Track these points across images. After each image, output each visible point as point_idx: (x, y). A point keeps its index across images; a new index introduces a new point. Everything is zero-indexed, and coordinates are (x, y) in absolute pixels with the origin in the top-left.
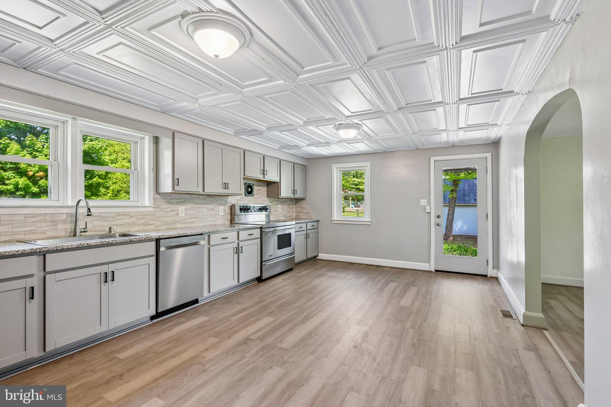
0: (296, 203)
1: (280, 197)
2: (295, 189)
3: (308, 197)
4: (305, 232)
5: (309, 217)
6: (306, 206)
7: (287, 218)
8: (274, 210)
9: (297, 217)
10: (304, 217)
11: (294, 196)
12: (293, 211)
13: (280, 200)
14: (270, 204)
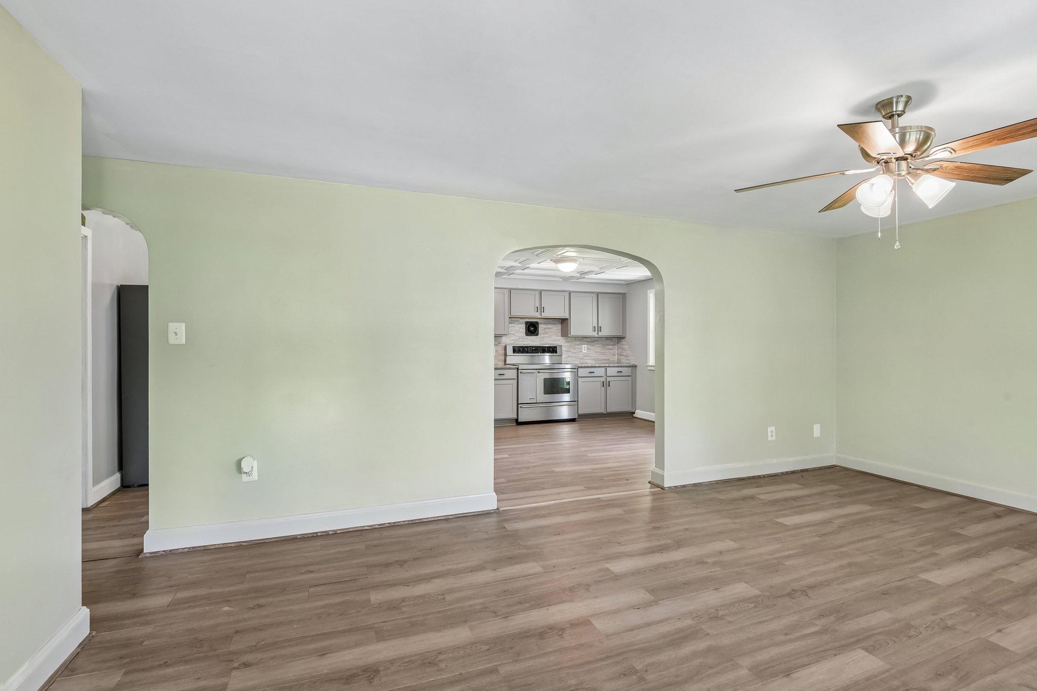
0: (617, 343)
1: (569, 336)
2: (599, 326)
3: (628, 335)
4: (603, 379)
5: (628, 361)
6: (626, 347)
7: (600, 362)
8: (575, 351)
9: (619, 361)
10: (624, 361)
11: (598, 334)
12: (613, 353)
13: (585, 340)
14: (567, 344)
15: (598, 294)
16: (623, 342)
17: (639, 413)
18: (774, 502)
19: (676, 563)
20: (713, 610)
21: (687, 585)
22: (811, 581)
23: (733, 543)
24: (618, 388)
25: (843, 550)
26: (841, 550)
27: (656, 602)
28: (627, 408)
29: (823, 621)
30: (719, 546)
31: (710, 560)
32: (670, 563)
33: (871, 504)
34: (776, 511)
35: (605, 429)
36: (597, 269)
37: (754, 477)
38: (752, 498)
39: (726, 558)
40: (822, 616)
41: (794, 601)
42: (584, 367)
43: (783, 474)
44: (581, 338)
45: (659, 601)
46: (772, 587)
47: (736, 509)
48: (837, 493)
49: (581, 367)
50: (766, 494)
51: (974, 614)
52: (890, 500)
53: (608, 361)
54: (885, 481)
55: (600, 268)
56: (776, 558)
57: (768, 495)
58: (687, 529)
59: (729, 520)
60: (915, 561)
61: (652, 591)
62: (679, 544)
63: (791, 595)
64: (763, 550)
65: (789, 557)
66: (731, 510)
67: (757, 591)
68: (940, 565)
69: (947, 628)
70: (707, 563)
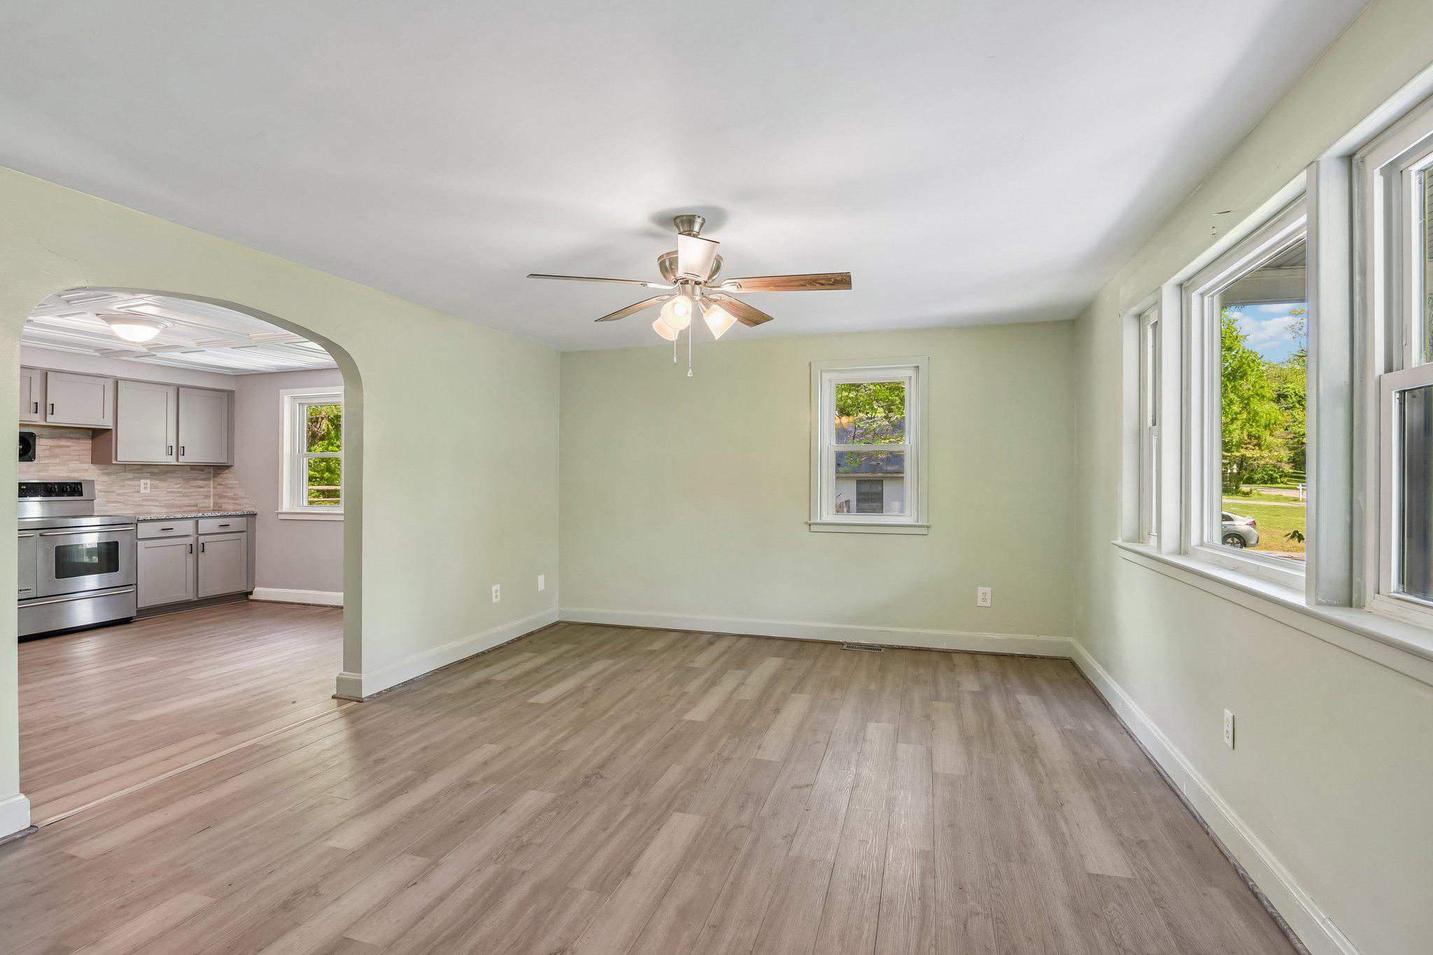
0: (215, 476)
1: (114, 462)
2: (181, 444)
3: (237, 462)
4: (191, 540)
5: (237, 507)
6: (232, 482)
7: (179, 510)
8: (121, 491)
9: (217, 507)
10: (230, 508)
11: (178, 460)
12: (207, 493)
13: (145, 470)
14: (105, 478)
15: (178, 388)
16: (227, 474)
17: (260, 593)
18: (515, 681)
19: (435, 799)
20: (514, 840)
21: (465, 823)
22: (597, 760)
23: (494, 746)
24: (219, 552)
25: (611, 713)
26: (608, 715)
27: (436, 864)
28: (238, 587)
29: (629, 801)
30: (478, 756)
31: (477, 779)
32: (427, 801)
33: (611, 656)
34: (524, 690)
35: (205, 628)
36: (190, 343)
37: (477, 655)
38: (488, 682)
39: (496, 767)
40: (627, 793)
41: (593, 789)
42: (152, 520)
43: (508, 643)
44: (138, 467)
45: (439, 859)
46: (564, 782)
47: (476, 701)
48: (574, 653)
49: (145, 521)
50: (501, 672)
51: (737, 740)
52: (624, 649)
53: (195, 508)
54: (611, 629)
55: (199, 344)
56: (551, 747)
57: (504, 673)
58: (425, 748)
59: (474, 719)
60: (674, 705)
61: (421, 851)
62: (425, 772)
63: (586, 783)
64: (533, 742)
65: (563, 740)
66: (470, 704)
67: (550, 794)
68: (693, 702)
69: (727, 760)
70: (474, 783)
